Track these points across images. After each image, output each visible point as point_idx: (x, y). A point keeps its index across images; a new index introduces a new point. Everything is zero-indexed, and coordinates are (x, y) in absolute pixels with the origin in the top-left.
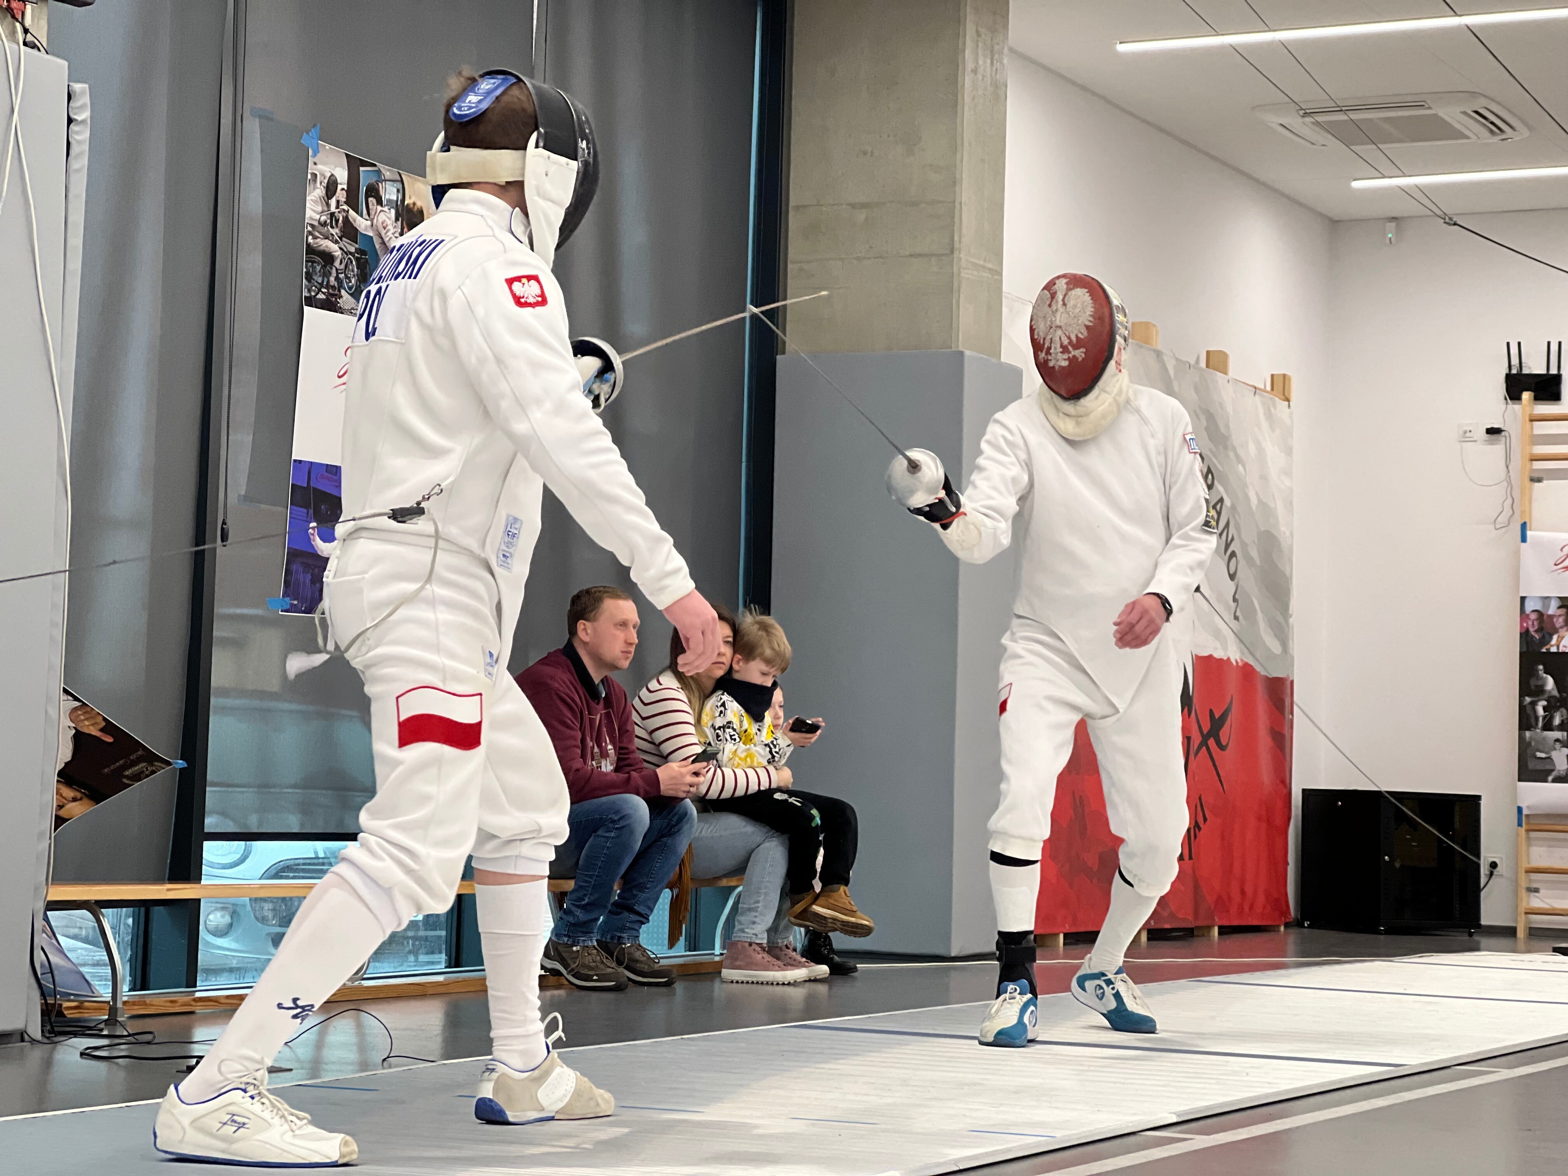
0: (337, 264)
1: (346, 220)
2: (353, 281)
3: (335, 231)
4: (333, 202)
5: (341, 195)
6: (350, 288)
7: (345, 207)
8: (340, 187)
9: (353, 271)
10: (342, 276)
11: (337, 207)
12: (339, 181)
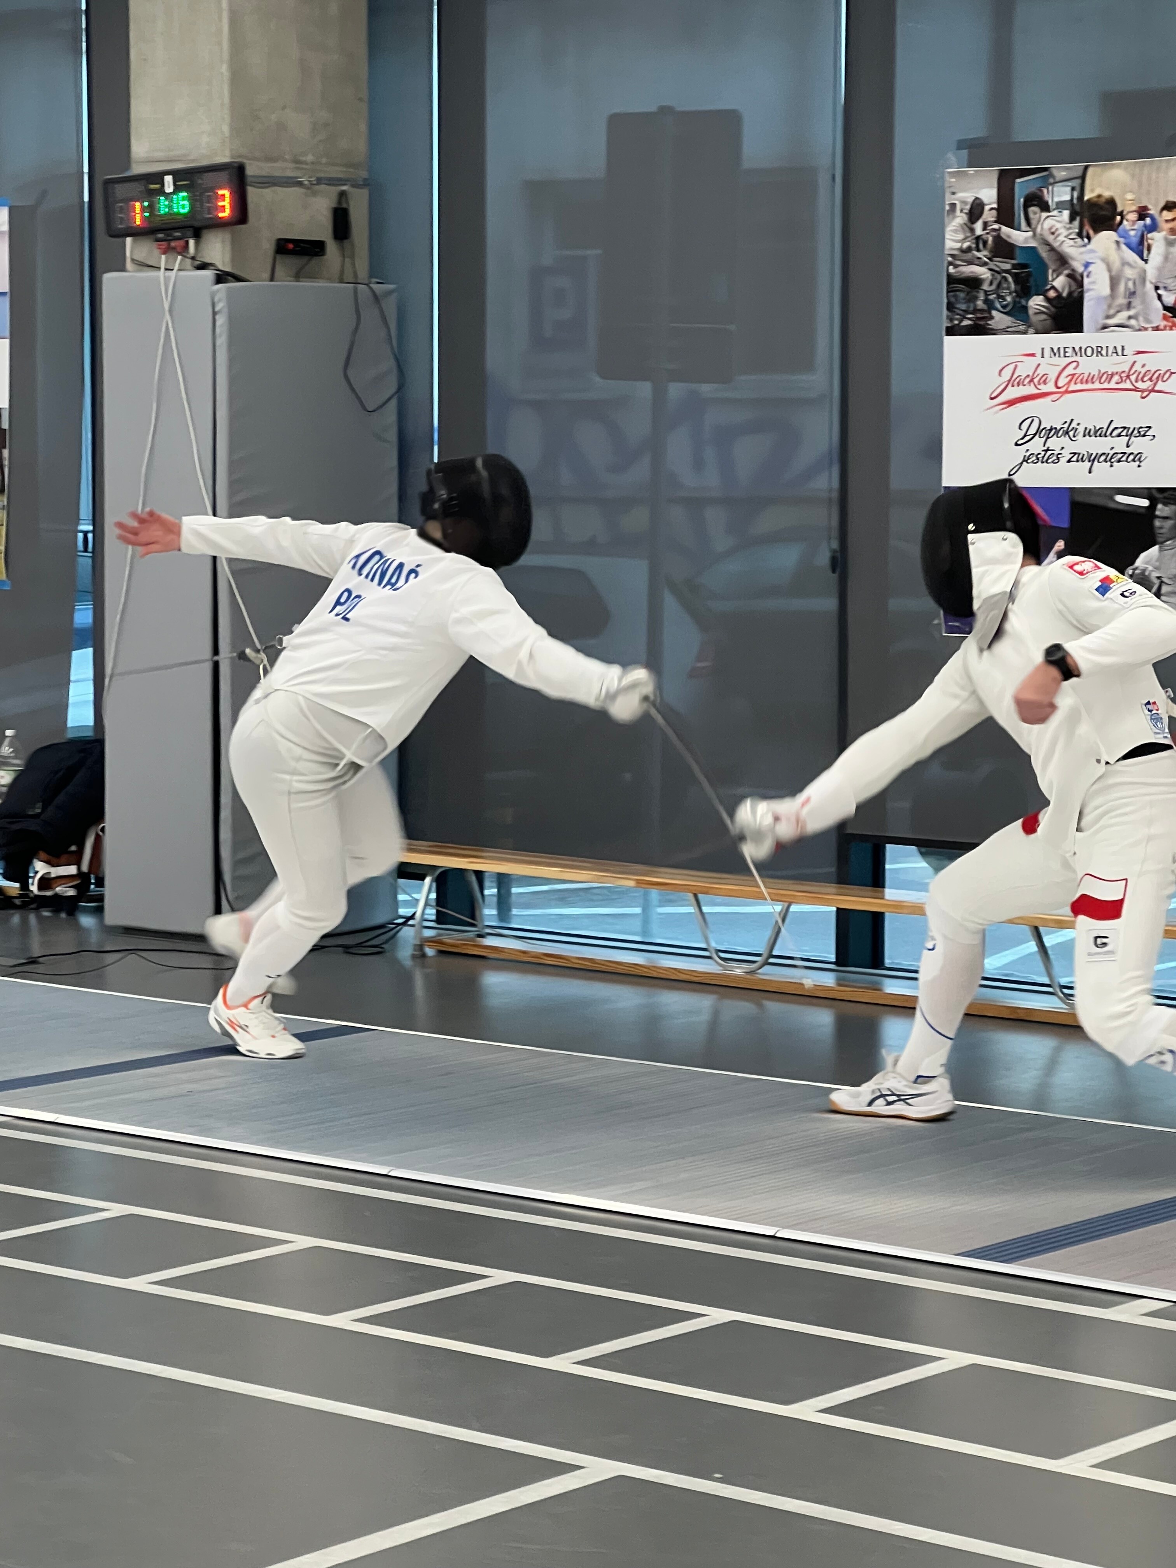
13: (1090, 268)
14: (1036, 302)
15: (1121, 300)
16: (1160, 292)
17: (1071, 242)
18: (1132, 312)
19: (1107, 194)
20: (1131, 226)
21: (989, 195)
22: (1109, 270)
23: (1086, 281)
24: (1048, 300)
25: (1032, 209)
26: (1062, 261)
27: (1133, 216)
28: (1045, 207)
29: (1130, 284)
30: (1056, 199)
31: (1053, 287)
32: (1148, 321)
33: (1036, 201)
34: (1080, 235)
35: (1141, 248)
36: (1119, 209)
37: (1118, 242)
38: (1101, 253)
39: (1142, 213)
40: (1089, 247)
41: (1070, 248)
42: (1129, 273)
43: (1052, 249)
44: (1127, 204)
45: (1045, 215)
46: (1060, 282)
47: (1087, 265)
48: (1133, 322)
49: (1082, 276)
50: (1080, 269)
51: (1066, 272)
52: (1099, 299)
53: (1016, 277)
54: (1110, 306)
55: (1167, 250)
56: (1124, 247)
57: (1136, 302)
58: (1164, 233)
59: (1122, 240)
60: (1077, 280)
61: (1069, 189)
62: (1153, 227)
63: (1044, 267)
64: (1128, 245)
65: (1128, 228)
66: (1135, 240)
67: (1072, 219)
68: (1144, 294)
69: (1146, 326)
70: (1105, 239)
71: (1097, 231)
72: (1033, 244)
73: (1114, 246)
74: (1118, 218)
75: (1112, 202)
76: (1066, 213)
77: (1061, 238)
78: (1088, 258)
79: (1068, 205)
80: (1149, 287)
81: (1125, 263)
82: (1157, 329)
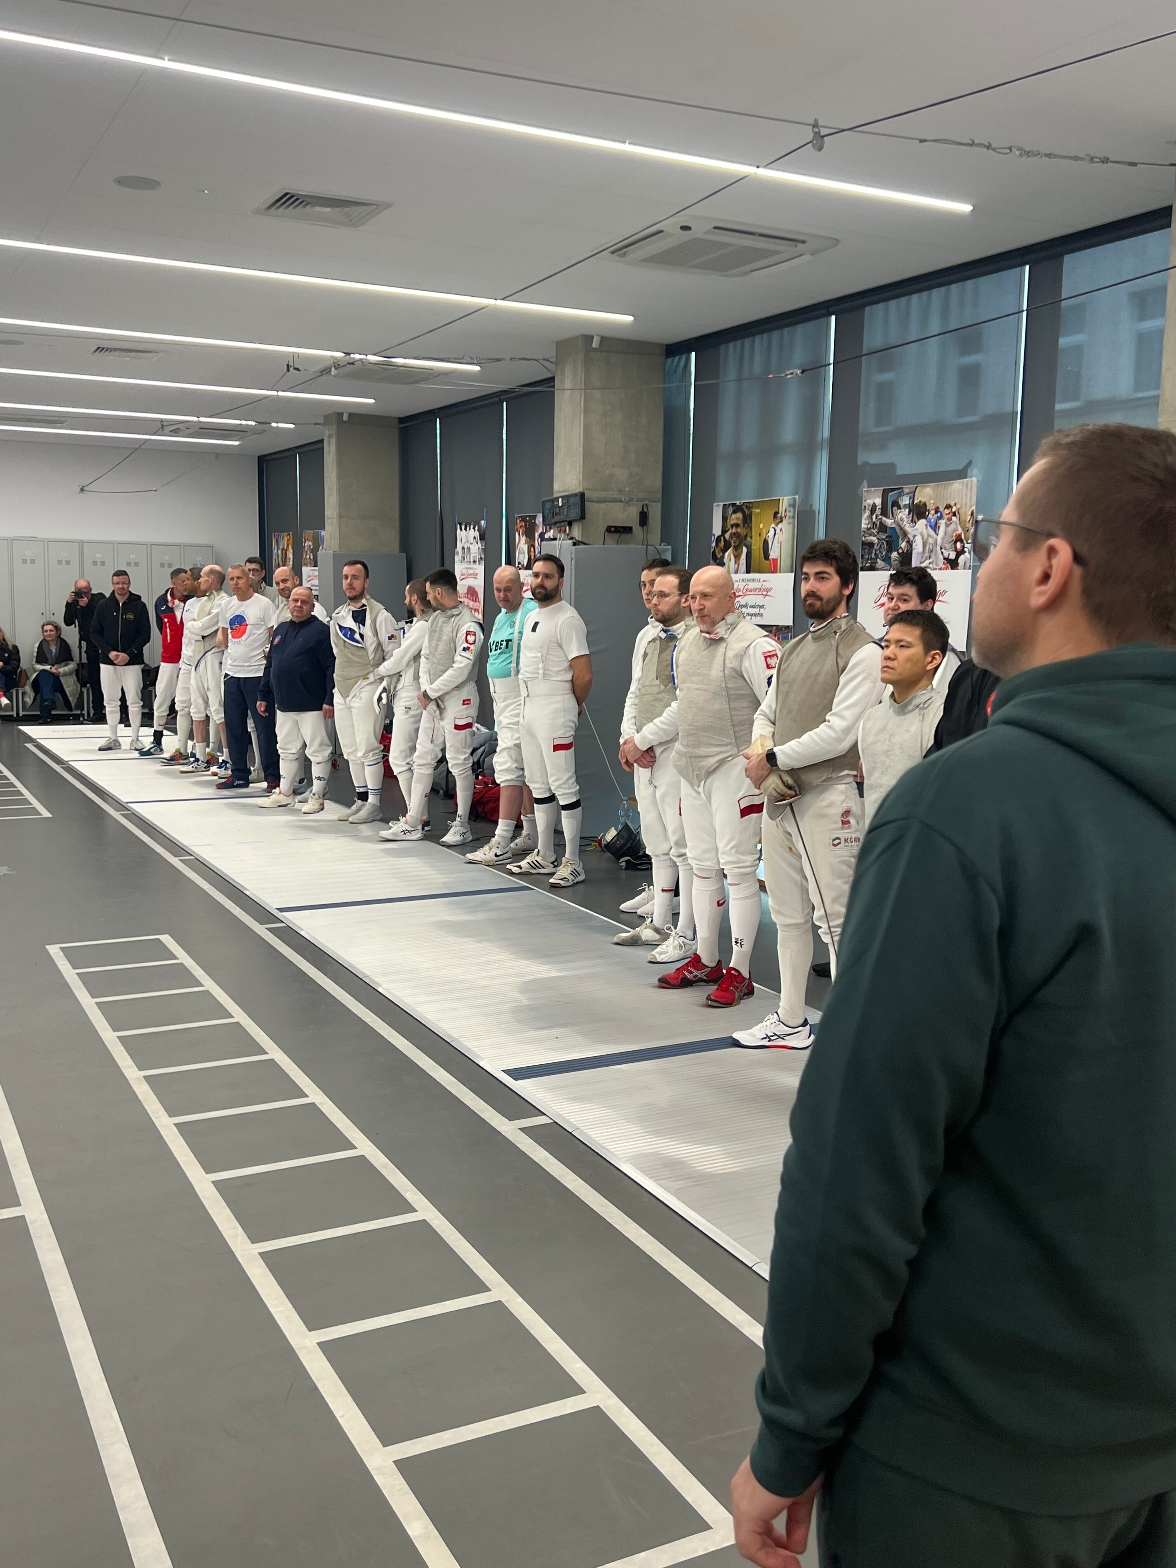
0: (875, 547)
1: (881, 523)
2: (884, 553)
3: (875, 531)
4: (874, 517)
5: (878, 512)
6: (882, 557)
7: (880, 517)
8: (878, 508)
9: (884, 548)
10: (878, 552)
11: (876, 518)
12: (877, 505)
13: (916, 538)
14: (894, 555)
15: (927, 554)
16: (943, 550)
17: (908, 525)
18: (931, 560)
19: (923, 501)
20: (932, 517)
21: (878, 501)
22: (923, 539)
23: (914, 545)
24: (898, 553)
25: (895, 508)
26: (905, 534)
27: (933, 512)
28: (899, 508)
29: (931, 546)
30: (903, 504)
31: (901, 548)
32: (937, 565)
33: (896, 504)
34: (912, 521)
35: (935, 528)
36: (928, 509)
37: (926, 525)
38: (920, 531)
39: (937, 510)
40: (915, 527)
41: (908, 528)
42: (931, 541)
43: (901, 529)
44: (931, 506)
45: (899, 511)
46: (903, 545)
47: (914, 536)
48: (931, 566)
49: (912, 542)
50: (911, 538)
51: (906, 540)
52: (918, 553)
53: (887, 542)
54: (922, 558)
55: (946, 529)
56: (929, 527)
57: (933, 555)
58: (945, 520)
59: (928, 524)
60: (910, 544)
61: (908, 498)
62: (941, 518)
63: (898, 537)
64: (931, 527)
65: (931, 518)
66: (933, 524)
67: (909, 513)
68: (936, 551)
69: (936, 567)
70: (922, 522)
71: (919, 519)
72: (894, 526)
73: (925, 527)
74: (927, 513)
75: (925, 504)
76: (907, 510)
77: (905, 523)
78: (915, 533)
79: (908, 506)
80: (938, 548)
81: (929, 536)
82: (940, 569)
